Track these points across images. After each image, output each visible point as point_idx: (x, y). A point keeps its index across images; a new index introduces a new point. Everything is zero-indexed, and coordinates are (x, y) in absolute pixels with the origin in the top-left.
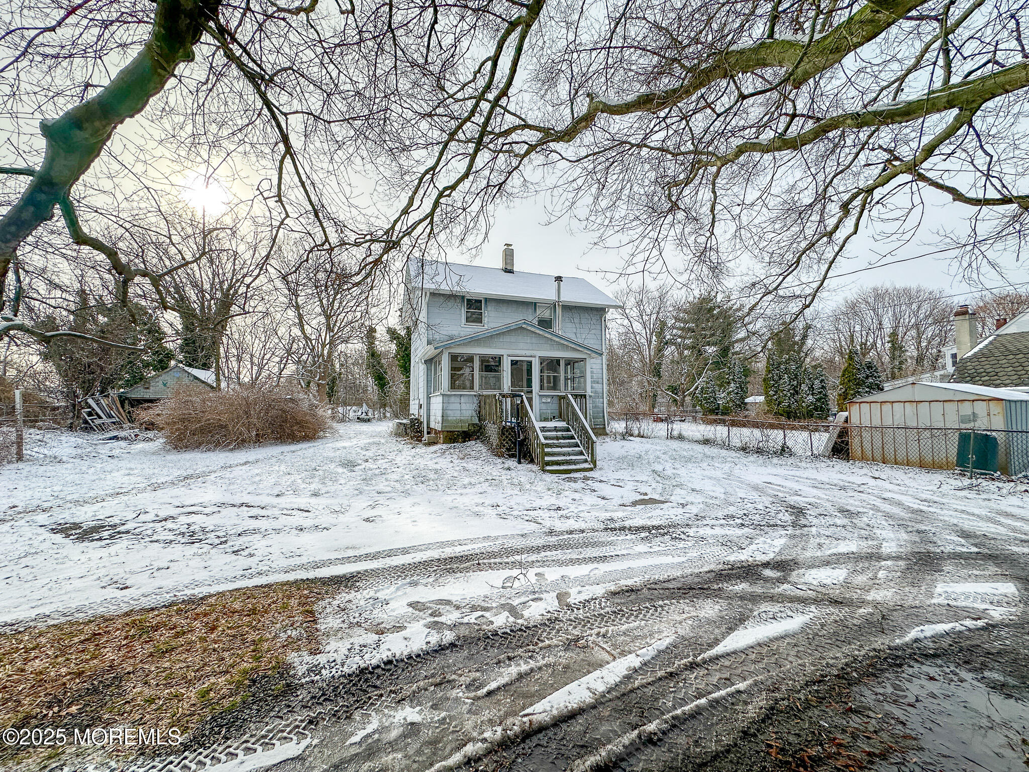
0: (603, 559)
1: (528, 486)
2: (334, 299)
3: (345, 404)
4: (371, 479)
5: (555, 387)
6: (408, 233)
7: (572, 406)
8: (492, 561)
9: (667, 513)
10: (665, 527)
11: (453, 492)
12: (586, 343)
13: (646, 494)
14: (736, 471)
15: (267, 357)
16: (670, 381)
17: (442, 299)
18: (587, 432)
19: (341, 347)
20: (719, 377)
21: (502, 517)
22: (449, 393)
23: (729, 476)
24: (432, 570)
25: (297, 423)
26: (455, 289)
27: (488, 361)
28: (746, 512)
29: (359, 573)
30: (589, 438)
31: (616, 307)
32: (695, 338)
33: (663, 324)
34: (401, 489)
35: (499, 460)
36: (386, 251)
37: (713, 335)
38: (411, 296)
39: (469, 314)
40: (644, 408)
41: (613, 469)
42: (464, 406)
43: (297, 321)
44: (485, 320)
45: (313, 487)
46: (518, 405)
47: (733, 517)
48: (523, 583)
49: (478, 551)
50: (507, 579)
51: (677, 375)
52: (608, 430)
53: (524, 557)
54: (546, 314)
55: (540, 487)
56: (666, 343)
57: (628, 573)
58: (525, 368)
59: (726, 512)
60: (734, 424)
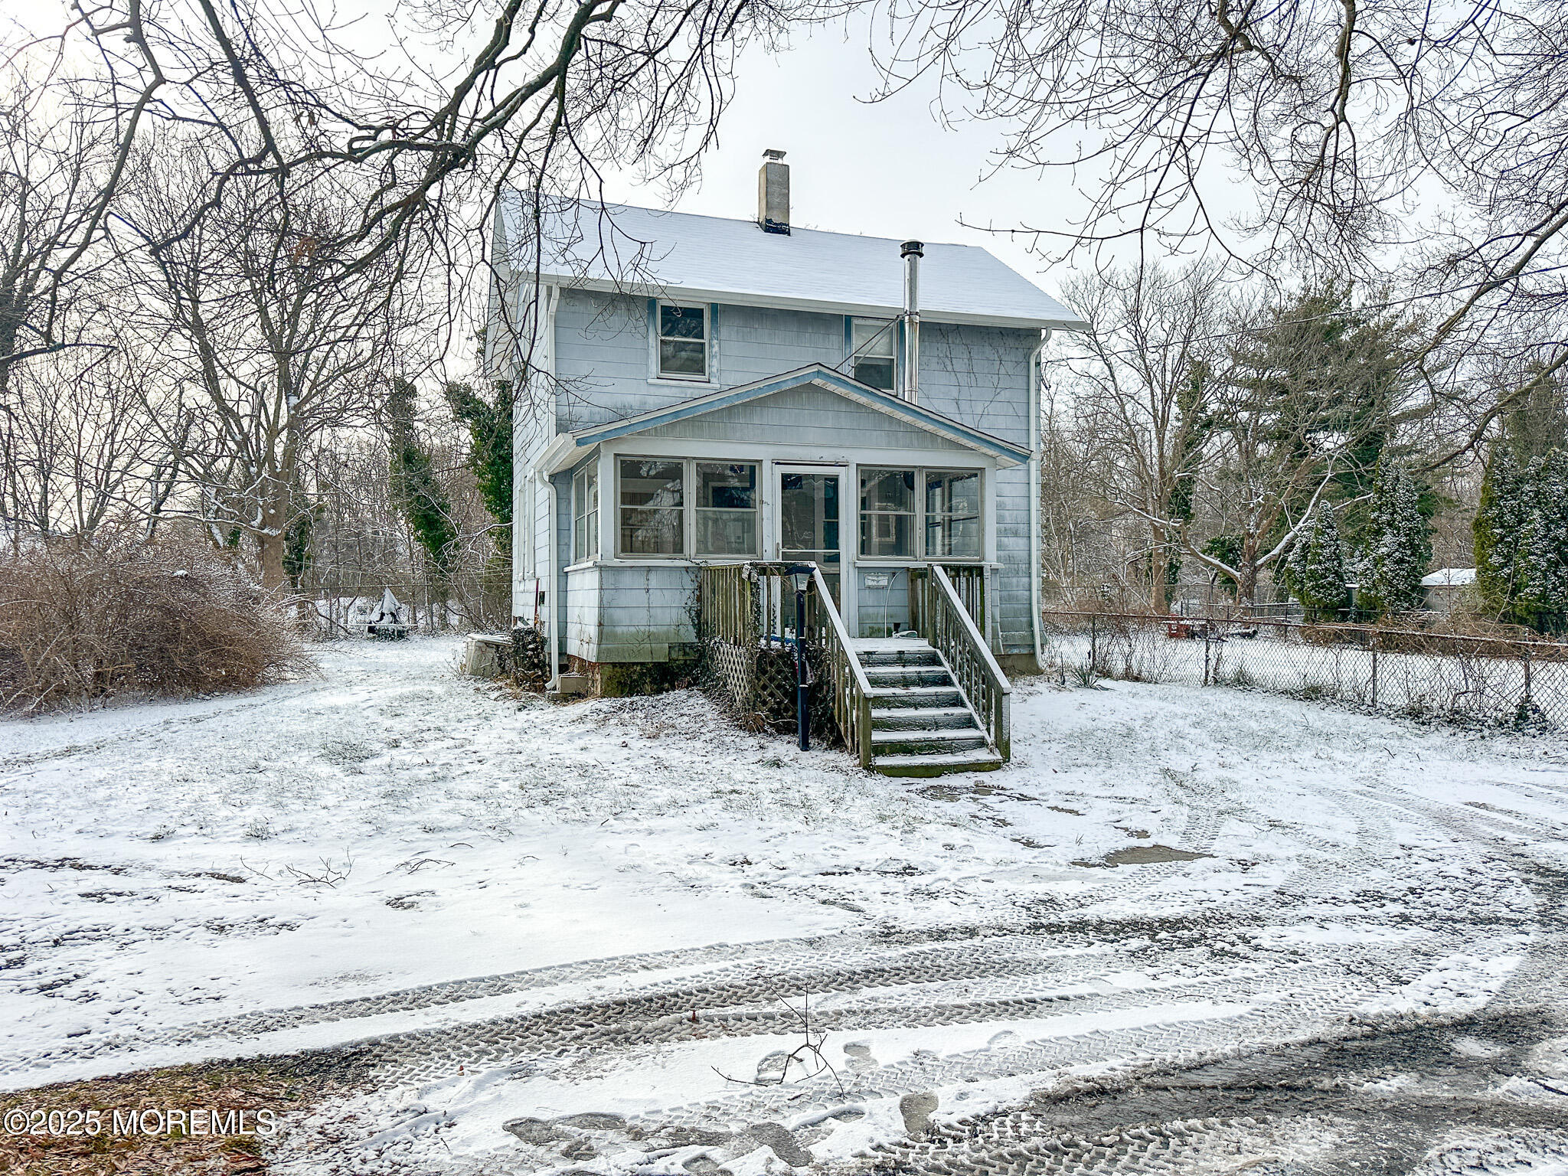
0: (1027, 1007)
1: (827, 810)
2: (299, 306)
3: (335, 590)
4: (406, 794)
5: (900, 547)
6: (496, 123)
7: (946, 598)
8: (731, 1010)
9: (1201, 885)
10: (1195, 922)
11: (629, 825)
12: (985, 426)
13: (1144, 834)
14: (1394, 773)
15: (120, 463)
16: (1216, 526)
17: (593, 308)
18: (985, 666)
19: (321, 438)
20: (1352, 518)
21: (758, 891)
22: (616, 562)
23: (1373, 785)
24: (569, 1035)
25: (206, 644)
26: (629, 279)
27: (722, 477)
28: (1414, 883)
29: (375, 1043)
30: (989, 680)
31: (1068, 326)
32: (1288, 407)
33: (1201, 371)
34: (488, 819)
35: (752, 741)
36: (437, 172)
37: (1337, 401)
38: (509, 297)
39: (670, 349)
40: (1142, 599)
41: (1055, 765)
42: (657, 599)
43: (198, 364)
44: (713, 364)
45: (252, 814)
46: (801, 594)
47: (1379, 897)
48: (813, 1070)
49: (691, 985)
50: (770, 1060)
51: (1235, 510)
52: (1042, 660)
53: (812, 1002)
54: (878, 349)
55: (860, 810)
56: (1208, 424)
57: (1096, 1044)
58: (820, 495)
59: (1362, 884)
60: (1390, 644)
